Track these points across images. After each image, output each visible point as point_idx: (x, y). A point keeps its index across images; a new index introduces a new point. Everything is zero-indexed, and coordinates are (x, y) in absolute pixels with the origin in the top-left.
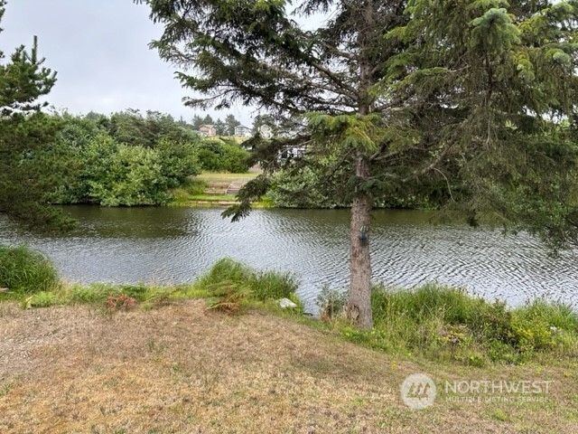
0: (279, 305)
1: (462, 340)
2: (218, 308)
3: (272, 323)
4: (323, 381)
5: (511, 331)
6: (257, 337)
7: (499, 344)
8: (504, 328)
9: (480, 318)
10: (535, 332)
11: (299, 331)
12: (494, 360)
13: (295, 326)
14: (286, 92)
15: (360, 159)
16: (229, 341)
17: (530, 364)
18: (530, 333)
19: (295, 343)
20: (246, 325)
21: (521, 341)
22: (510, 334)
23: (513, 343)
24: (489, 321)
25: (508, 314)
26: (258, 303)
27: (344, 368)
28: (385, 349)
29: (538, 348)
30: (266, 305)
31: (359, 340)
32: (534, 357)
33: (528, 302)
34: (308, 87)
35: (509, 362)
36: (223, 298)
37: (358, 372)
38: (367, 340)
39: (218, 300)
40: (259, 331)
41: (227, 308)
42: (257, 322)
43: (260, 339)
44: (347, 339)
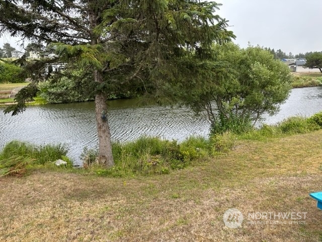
0: (55, 164)
1: (158, 163)
2: (10, 174)
3: (50, 177)
4: (85, 203)
5: (180, 153)
6: (40, 187)
7: (175, 161)
8: (177, 152)
9: (166, 150)
10: (190, 152)
11: (69, 177)
12: (173, 169)
13: (66, 175)
14: (41, 28)
15: (96, 71)
16: (20, 193)
17: (189, 167)
18: (188, 153)
19: (67, 185)
20: (31, 181)
21: (184, 157)
22: (180, 155)
23: (181, 159)
24: (170, 151)
25: (178, 146)
26: (40, 166)
27: (97, 192)
28: (121, 176)
29: (192, 159)
30: (45, 166)
31: (106, 174)
32: (190, 163)
33: (187, 138)
34: (56, 26)
35: (180, 168)
36: (13, 167)
37: (105, 192)
38: (110, 173)
39: (9, 169)
40: (41, 183)
41: (17, 173)
42: (39, 178)
43: (42, 188)
44: (99, 175)
